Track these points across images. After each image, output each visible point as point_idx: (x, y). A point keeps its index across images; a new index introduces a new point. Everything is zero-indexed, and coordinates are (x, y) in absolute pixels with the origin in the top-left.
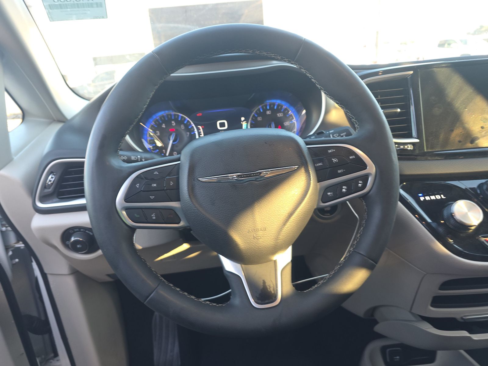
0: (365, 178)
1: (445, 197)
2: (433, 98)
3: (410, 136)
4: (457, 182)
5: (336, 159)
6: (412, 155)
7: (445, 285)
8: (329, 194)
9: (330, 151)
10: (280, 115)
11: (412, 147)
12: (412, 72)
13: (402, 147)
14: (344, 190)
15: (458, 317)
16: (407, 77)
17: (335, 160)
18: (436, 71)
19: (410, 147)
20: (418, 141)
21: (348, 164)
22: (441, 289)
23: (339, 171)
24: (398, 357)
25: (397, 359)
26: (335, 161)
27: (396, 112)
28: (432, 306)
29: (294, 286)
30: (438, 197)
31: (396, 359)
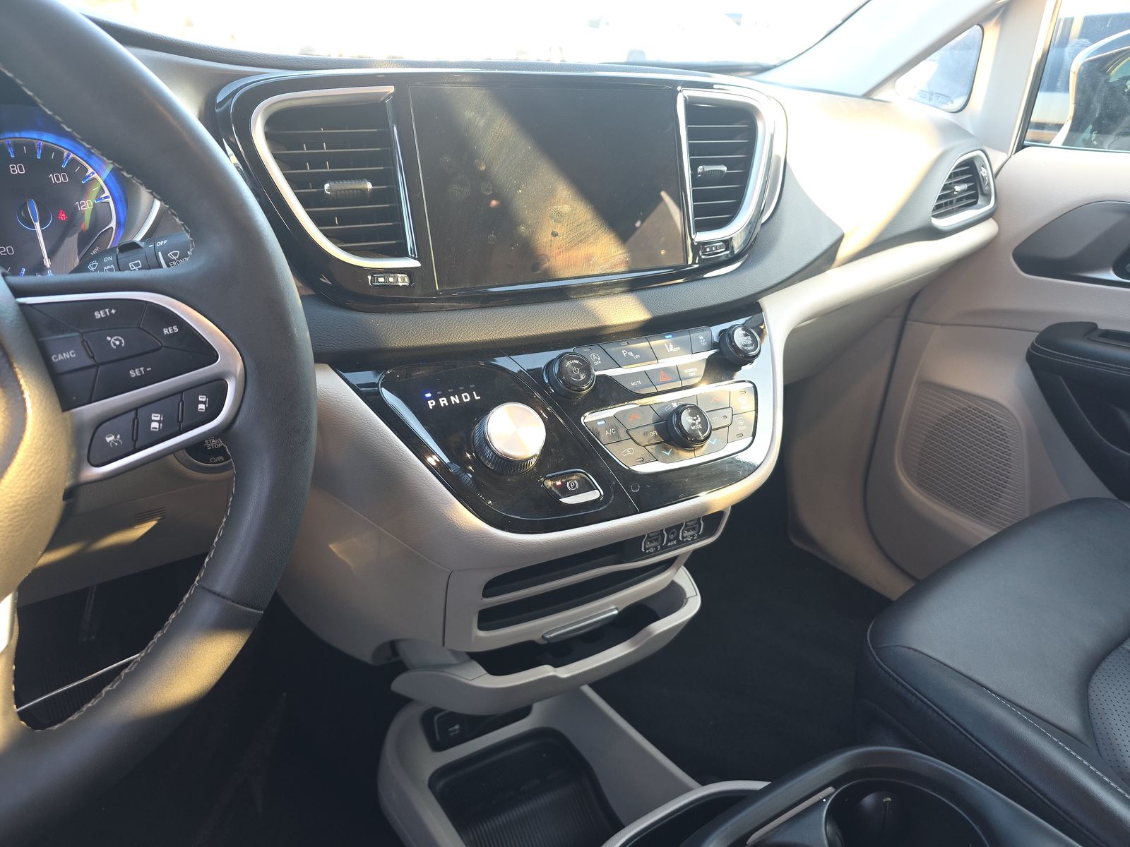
0: (216, 389)
1: (479, 398)
2: (447, 159)
3: (401, 252)
4: (506, 358)
5: (120, 338)
6: (406, 300)
7: (492, 587)
8: (108, 439)
9: (98, 315)
10: (57, 178)
11: (407, 279)
12: (391, 89)
13: (381, 280)
14: (155, 425)
15: (536, 637)
16: (382, 99)
17: (115, 341)
18: (448, 92)
19: (403, 280)
20: (416, 264)
21: (159, 349)
22: (485, 595)
23: (133, 373)
24: (457, 727)
25: (457, 730)
26: (118, 343)
27: (364, 191)
28: (481, 628)
29: (22, 715)
30: (466, 398)
31: (454, 731)
